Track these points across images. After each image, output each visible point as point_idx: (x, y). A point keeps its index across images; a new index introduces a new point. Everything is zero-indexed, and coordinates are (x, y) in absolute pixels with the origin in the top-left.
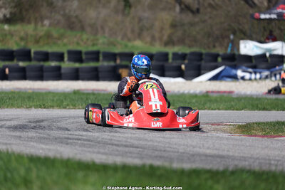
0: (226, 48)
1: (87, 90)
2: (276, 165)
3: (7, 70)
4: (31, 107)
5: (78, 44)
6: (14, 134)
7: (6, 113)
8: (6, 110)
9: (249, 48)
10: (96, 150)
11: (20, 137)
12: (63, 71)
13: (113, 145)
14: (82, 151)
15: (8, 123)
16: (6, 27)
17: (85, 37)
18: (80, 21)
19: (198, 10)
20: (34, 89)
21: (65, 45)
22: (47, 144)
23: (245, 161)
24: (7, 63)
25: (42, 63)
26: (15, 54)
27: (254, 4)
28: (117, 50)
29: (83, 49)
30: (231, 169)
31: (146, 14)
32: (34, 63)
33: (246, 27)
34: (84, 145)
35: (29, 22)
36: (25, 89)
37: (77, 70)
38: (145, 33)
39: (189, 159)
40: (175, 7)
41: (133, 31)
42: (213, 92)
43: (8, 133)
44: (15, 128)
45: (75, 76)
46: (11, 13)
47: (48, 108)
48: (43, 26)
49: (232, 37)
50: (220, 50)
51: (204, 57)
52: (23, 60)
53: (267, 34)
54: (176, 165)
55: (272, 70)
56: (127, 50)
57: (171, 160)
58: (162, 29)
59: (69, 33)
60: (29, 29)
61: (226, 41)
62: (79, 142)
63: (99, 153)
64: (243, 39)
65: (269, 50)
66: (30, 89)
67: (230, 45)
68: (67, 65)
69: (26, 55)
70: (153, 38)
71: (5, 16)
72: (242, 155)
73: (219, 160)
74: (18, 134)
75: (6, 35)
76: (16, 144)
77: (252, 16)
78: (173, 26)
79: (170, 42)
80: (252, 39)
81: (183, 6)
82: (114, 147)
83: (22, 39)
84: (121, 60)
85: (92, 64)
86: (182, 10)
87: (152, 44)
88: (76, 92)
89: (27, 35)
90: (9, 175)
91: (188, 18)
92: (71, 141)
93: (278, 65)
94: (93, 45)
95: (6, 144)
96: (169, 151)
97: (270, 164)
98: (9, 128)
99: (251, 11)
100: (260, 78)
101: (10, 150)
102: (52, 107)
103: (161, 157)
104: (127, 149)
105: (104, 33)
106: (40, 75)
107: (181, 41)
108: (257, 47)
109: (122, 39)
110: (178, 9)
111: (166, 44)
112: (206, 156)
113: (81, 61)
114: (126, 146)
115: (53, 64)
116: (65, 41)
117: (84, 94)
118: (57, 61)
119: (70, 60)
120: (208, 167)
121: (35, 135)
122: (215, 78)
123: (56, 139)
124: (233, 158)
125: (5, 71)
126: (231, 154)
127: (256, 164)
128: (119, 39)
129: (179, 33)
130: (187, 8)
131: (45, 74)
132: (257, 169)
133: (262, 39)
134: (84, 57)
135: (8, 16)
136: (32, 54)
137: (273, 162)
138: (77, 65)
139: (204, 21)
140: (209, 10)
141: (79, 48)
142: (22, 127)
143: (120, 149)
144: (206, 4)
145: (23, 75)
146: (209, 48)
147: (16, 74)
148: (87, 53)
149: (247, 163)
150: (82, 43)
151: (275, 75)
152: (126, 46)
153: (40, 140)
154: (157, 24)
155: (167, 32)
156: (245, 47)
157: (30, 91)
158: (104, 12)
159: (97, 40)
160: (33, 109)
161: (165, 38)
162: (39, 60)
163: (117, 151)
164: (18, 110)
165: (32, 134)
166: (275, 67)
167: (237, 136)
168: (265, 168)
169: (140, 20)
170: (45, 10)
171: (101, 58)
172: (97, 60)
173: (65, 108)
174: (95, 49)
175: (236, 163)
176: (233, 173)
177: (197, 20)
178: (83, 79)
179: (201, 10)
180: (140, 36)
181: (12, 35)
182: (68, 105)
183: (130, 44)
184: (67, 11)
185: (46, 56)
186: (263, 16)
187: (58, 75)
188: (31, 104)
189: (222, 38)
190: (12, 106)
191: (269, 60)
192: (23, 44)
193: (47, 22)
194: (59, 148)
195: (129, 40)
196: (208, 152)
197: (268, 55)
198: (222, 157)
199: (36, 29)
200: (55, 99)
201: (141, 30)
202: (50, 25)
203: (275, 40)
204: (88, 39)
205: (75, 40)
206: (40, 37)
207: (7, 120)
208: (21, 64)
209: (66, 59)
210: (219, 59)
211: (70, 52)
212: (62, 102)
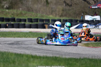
0: (81, 18)
1: (34, 32)
2: (97, 57)
3: (7, 25)
4: (15, 37)
5: (31, 16)
6: (9, 46)
7: (7, 39)
8: (7, 38)
9: (88, 18)
10: (37, 52)
11: (12, 47)
12: (26, 25)
13: (42, 50)
14: (32, 52)
15: (8, 42)
16: (7, 10)
17: (33, 14)
18: (32, 9)
19: (71, 5)
20: (16, 31)
21: (27, 16)
22: (20, 49)
23: (87, 55)
24: (7, 22)
25: (19, 23)
26: (10, 19)
27: (90, 3)
28: (44, 18)
29: (33, 18)
30: (82, 58)
31: (54, 6)
32: (16, 23)
33: (87, 11)
34: (33, 50)
35: (15, 9)
36: (13, 31)
37: (31, 25)
38: (53, 13)
39: (68, 55)
40: (63, 4)
41: (49, 12)
42: (76, 32)
43: (7, 46)
44: (10, 44)
45: (30, 27)
46: (9, 6)
47: (21, 37)
48: (19, 10)
49: (82, 14)
50: (78, 19)
51: (73, 21)
52: (13, 21)
53: (94, 13)
54: (64, 57)
55: (96, 25)
56: (47, 18)
57: (62, 55)
58: (59, 11)
59: (28, 12)
60: (15, 11)
61: (80, 15)
62: (31, 49)
63: (38, 52)
64: (86, 15)
65: (95, 19)
66: (15, 31)
67: (82, 17)
68: (27, 23)
69: (14, 20)
70: (56, 14)
71: (7, 7)
72: (85, 53)
73: (78, 55)
74: (11, 46)
75: (7, 13)
76: (10, 49)
77: (89, 7)
78: (63, 10)
79: (62, 16)
80: (89, 15)
81: (66, 4)
82: (43, 51)
83: (12, 14)
84: (45, 22)
85: (36, 23)
86: (66, 5)
87: (56, 16)
88: (30, 32)
89: (14, 13)
90: (8, 60)
91: (68, 8)
92: (29, 48)
93: (98, 24)
94: (36, 17)
95: (7, 49)
96: (61, 52)
97: (95, 56)
98: (8, 44)
99: (89, 6)
100: (92, 28)
101: (8, 51)
102: (22, 37)
103: (58, 54)
104: (47, 51)
105: (40, 12)
106: (18, 26)
107: (65, 16)
108: (91, 18)
109: (46, 15)
110: (64, 5)
111: (60, 16)
112: (74, 54)
113: (32, 22)
114: (47, 50)
115: (23, 23)
116: (27, 15)
117: (33, 33)
118: (24, 22)
119: (28, 21)
120: (74, 57)
121: (16, 46)
122: (77, 28)
123: (24, 48)
124: (83, 54)
125: (6, 25)
126: (82, 53)
127: (90, 56)
128: (45, 15)
129: (65, 13)
130: (67, 4)
131: (20, 26)
132: (91, 58)
133: (93, 15)
134: (33, 20)
135: (8, 7)
136: (16, 20)
137: (96, 56)
138: (31, 23)
139: (73, 9)
140: (75, 5)
141: (31, 18)
142: (12, 44)
143: (45, 51)
144: (74, 3)
145: (12, 26)
146: (75, 18)
147: (10, 26)
148: (34, 19)
149: (87, 56)
150: (32, 16)
151: (97, 27)
152: (47, 17)
153: (18, 48)
154: (57, 10)
155: (61, 12)
156: (87, 17)
157: (15, 32)
158: (40, 6)
159: (37, 15)
160: (16, 38)
161: (60, 14)
162: (18, 22)
163: (44, 52)
164: (11, 38)
165: (15, 46)
166: (97, 24)
167: (84, 47)
168: (94, 58)
169: (52, 8)
170: (20, 5)
171: (39, 21)
172: (37, 21)
173: (26, 37)
174: (37, 18)
175: (84, 56)
176: (82, 59)
177: (71, 8)
178: (33, 28)
179: (72, 5)
180: (52, 14)
181: (9, 13)
182: (28, 37)
183: (48, 16)
184: (27, 5)
185: (20, 20)
186: (93, 7)
187: (24, 26)
188: (15, 36)
189: (79, 14)
190: (9, 37)
191: (95, 22)
192: (12, 16)
193: (21, 9)
194: (24, 51)
195: (48, 15)
196: (74, 52)
197: (94, 20)
198: (79, 54)
199: (17, 11)
200: (23, 34)
201: (52, 11)
202: (22, 10)
203: (97, 15)
204: (34, 15)
205: (30, 15)
206: (19, 14)
207: (7, 41)
208: (12, 23)
209: (27, 21)
210: (78, 22)
211: (28, 19)
212: (25, 35)
